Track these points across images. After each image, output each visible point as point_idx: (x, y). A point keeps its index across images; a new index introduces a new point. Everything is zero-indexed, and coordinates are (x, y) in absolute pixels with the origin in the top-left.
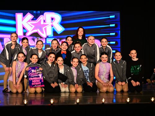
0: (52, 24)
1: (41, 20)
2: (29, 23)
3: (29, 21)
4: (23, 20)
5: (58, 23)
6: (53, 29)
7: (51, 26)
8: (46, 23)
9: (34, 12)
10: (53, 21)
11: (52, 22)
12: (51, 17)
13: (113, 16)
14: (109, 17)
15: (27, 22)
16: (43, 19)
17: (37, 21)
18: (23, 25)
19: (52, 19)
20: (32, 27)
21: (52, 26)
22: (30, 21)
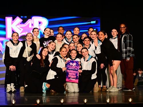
0: (40, 28)
1: (29, 23)
2: (18, 26)
4: (12, 23)
5: (45, 27)
6: (41, 33)
8: (34, 26)
9: (21, 17)
10: (41, 24)
11: (39, 26)
12: (39, 21)
13: (94, 22)
14: (90, 23)
15: (16, 26)
16: (31, 23)
17: (25, 25)
19: (40, 23)
20: (20, 30)
22: (19, 24)
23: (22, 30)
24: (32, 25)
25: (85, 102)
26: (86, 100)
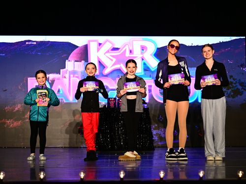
0: (143, 57)
2: (108, 55)
3: (108, 52)
5: (151, 55)
6: (145, 64)
7: (140, 59)
8: (133, 54)
10: (144, 51)
11: (142, 53)
12: (141, 46)
15: (105, 54)
16: (129, 48)
17: (120, 52)
18: (98, 58)
20: (112, 60)
21: (143, 59)
22: (110, 51)
23: (114, 60)
24: (131, 52)
25: (240, 176)
26: (241, 172)
